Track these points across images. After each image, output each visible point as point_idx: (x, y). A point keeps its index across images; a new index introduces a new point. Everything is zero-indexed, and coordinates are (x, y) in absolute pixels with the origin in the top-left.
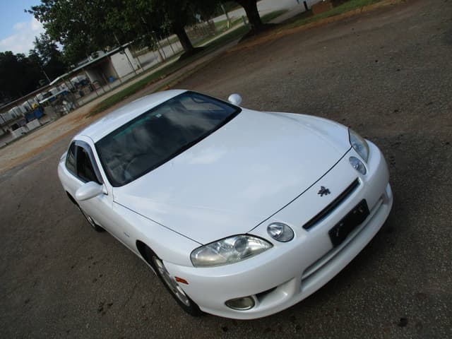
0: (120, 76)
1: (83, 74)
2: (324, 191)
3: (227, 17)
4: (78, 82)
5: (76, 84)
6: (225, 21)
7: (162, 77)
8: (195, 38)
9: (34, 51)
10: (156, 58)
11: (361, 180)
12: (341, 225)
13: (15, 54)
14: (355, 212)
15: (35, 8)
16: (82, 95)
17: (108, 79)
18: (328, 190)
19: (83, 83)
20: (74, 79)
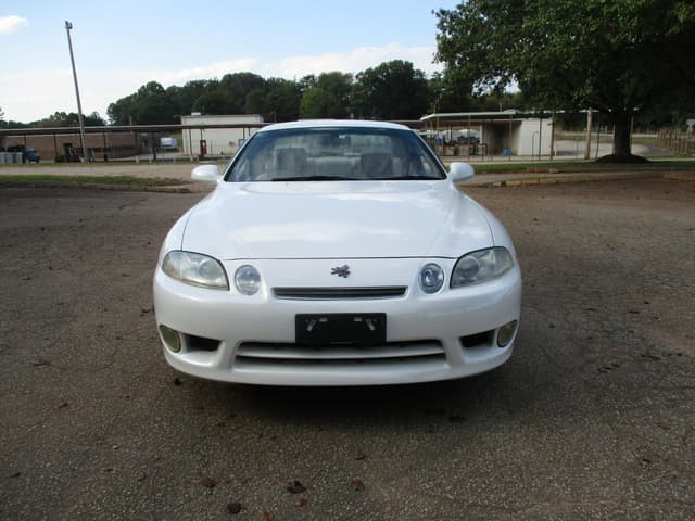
0: (520, 154)
2: (343, 272)
7: (551, 170)
8: (664, 149)
9: (440, 75)
10: (581, 152)
11: (408, 292)
12: (323, 320)
13: (415, 68)
14: (358, 320)
15: (443, 12)
17: (502, 148)
18: (348, 273)
19: (471, 141)
20: (464, 131)
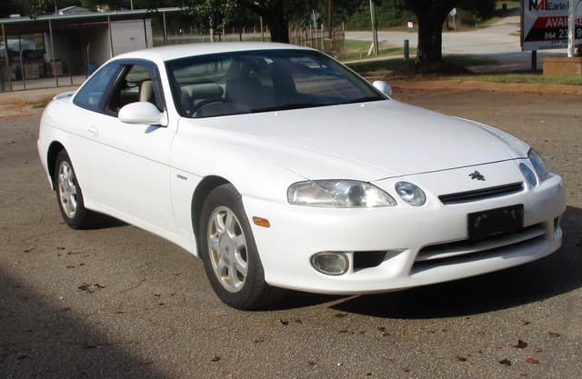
1: (32, 39)
3: (376, 37)
4: (17, 49)
5: (10, 52)
6: (368, 43)
11: (525, 186)
16: (19, 77)
18: (482, 177)
19: (29, 56)
